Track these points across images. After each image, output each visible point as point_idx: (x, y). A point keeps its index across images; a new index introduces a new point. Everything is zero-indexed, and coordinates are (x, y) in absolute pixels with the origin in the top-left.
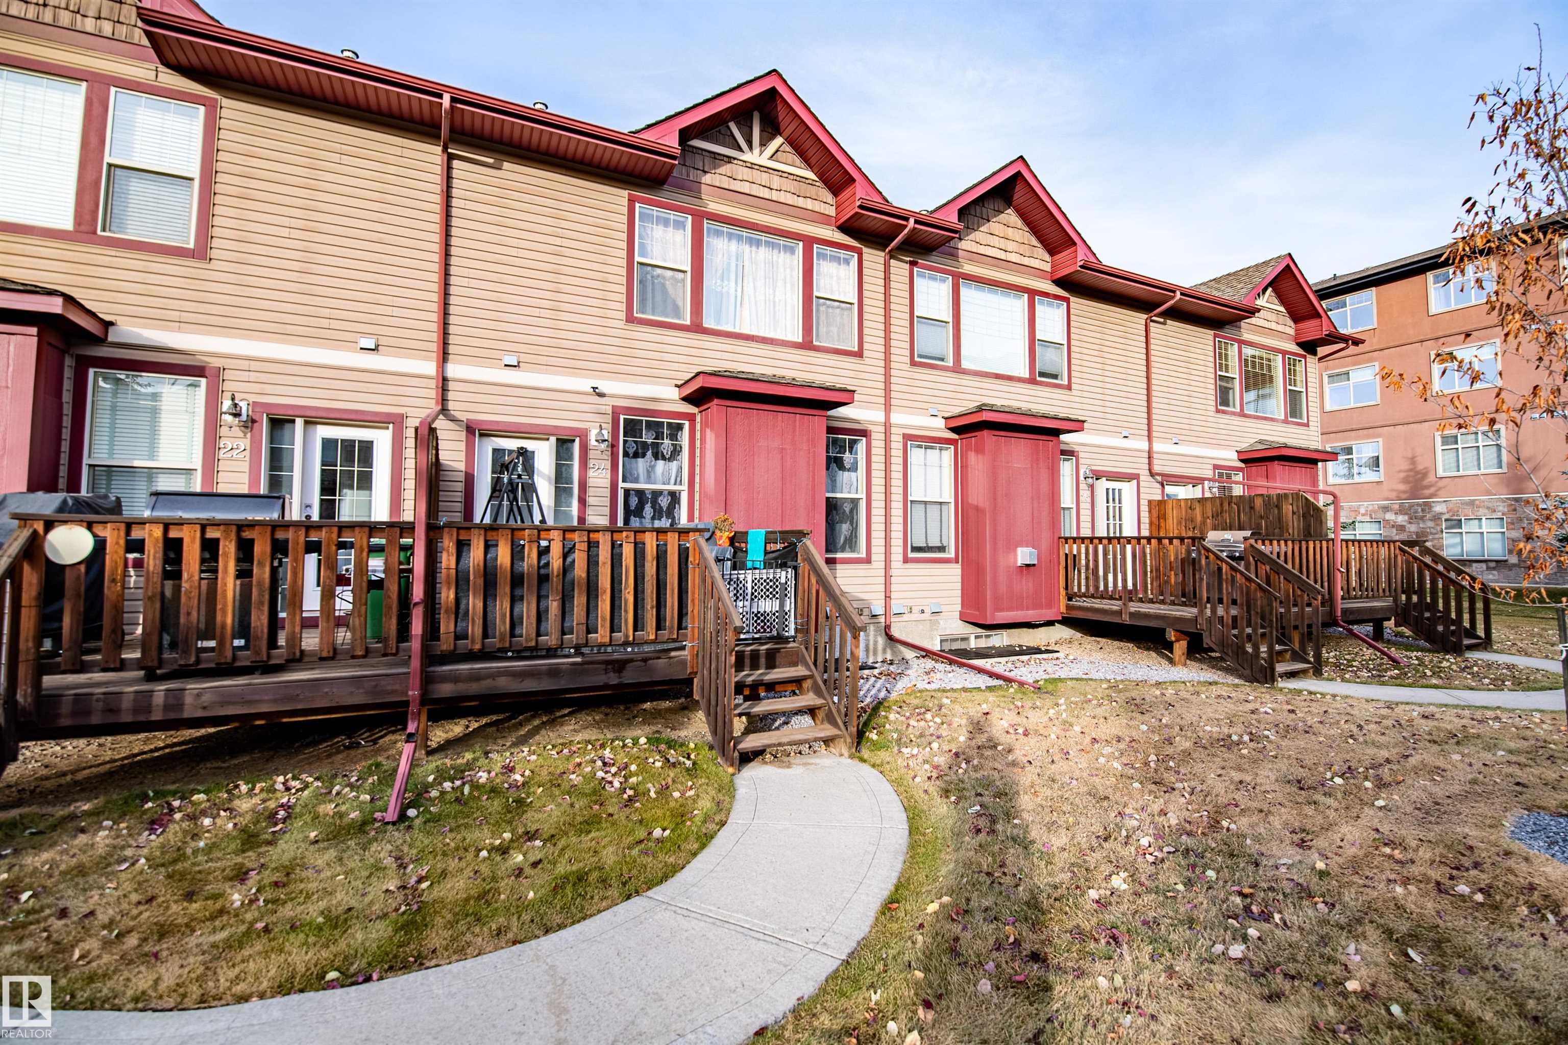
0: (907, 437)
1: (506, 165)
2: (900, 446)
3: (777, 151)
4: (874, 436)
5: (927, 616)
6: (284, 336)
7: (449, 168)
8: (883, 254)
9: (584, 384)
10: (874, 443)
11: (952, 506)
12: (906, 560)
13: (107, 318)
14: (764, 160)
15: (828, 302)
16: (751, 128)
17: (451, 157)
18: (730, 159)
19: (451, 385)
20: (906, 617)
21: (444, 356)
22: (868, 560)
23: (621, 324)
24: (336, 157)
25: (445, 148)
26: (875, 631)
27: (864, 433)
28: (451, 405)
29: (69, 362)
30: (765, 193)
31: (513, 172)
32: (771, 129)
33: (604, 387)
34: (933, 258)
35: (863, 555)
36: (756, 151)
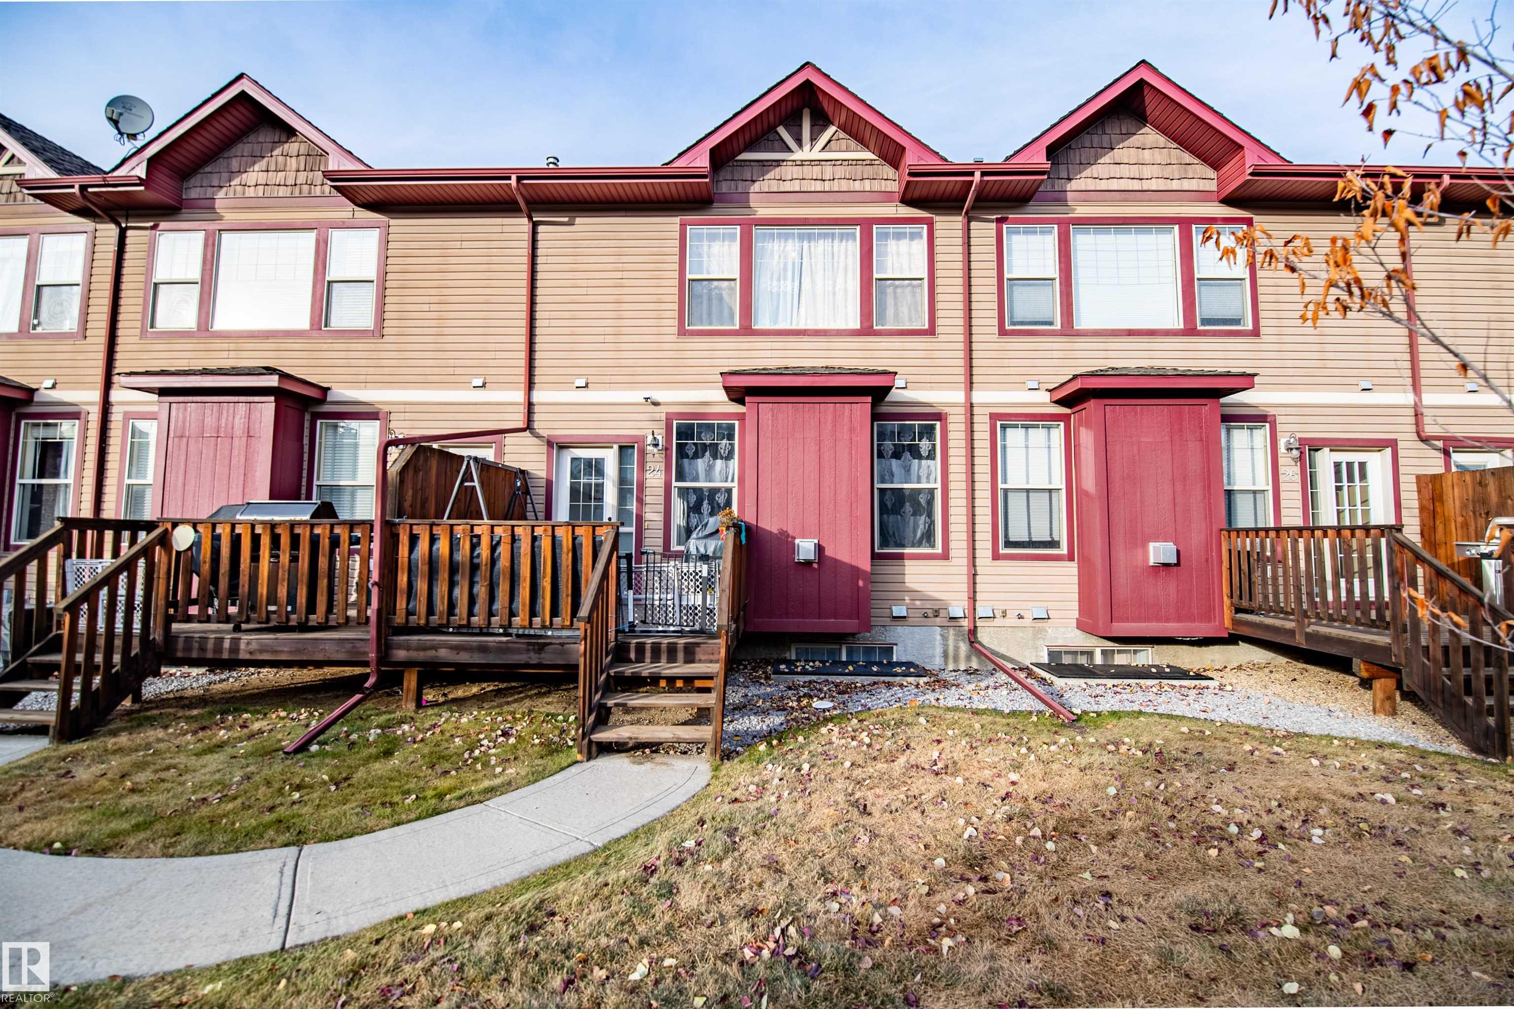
0: (994, 417)
1: (578, 220)
2: (987, 427)
3: (829, 141)
4: (951, 419)
5: (1027, 622)
6: (425, 383)
7: (534, 233)
8: (960, 218)
9: (637, 396)
10: (951, 427)
11: (1064, 492)
12: (996, 556)
13: (325, 385)
14: (816, 154)
15: (897, 282)
16: (801, 126)
17: (535, 225)
18: (778, 163)
19: (537, 409)
20: (998, 621)
21: (530, 385)
22: (945, 556)
23: (673, 338)
25: (530, 218)
26: (955, 635)
27: (939, 417)
29: (307, 417)
30: (818, 186)
31: (585, 224)
32: (821, 121)
33: (657, 396)
34: (1030, 209)
35: (939, 549)
36: (807, 147)
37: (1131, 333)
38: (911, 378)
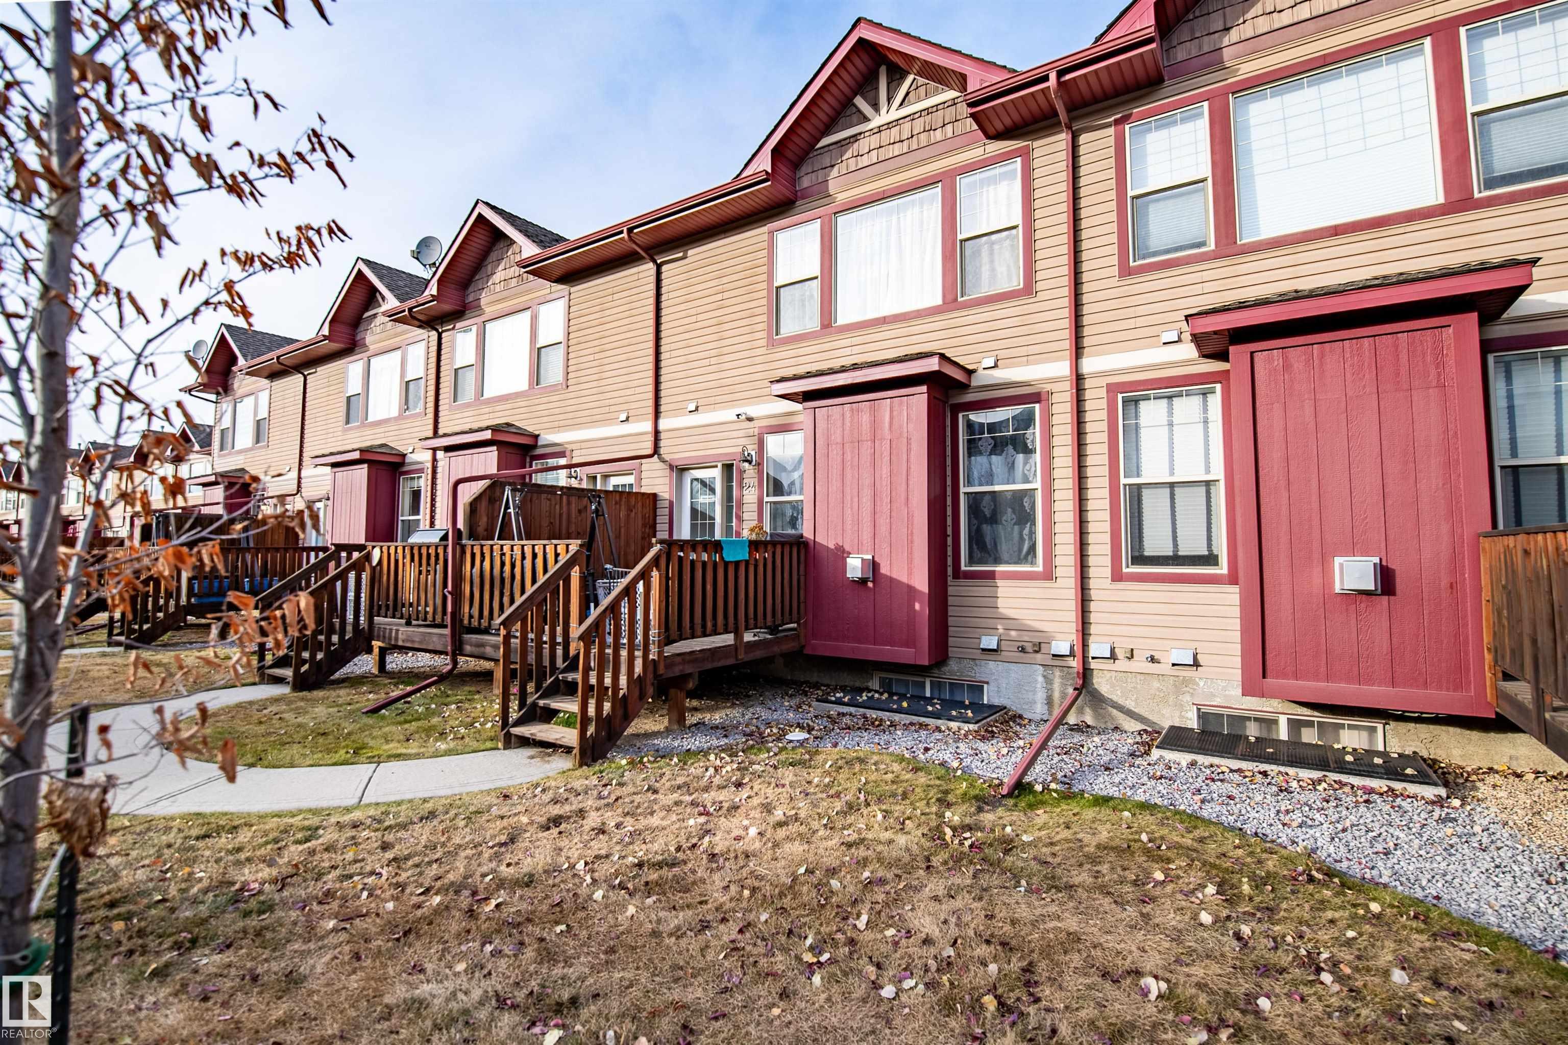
0: (1112, 389)
1: (690, 253)
2: (1103, 404)
3: (907, 94)
4: (1055, 398)
5: (1164, 668)
6: (593, 423)
7: (659, 273)
8: (1063, 136)
9: (729, 415)
10: (1055, 409)
11: (1222, 485)
12: (1117, 576)
13: (536, 432)
14: (894, 114)
15: (994, 237)
16: (877, 89)
17: (659, 267)
18: (855, 138)
19: (662, 436)
20: (1122, 664)
21: (657, 415)
22: (1048, 575)
23: (764, 351)
24: (610, 298)
25: (654, 261)
26: (1062, 677)
27: (1036, 398)
28: (662, 451)
29: (528, 460)
30: (897, 149)
31: (695, 253)
32: (897, 74)
33: (752, 411)
34: (1165, 92)
35: (1039, 567)
36: (883, 110)
37: (1337, 231)
38: (1002, 355)
